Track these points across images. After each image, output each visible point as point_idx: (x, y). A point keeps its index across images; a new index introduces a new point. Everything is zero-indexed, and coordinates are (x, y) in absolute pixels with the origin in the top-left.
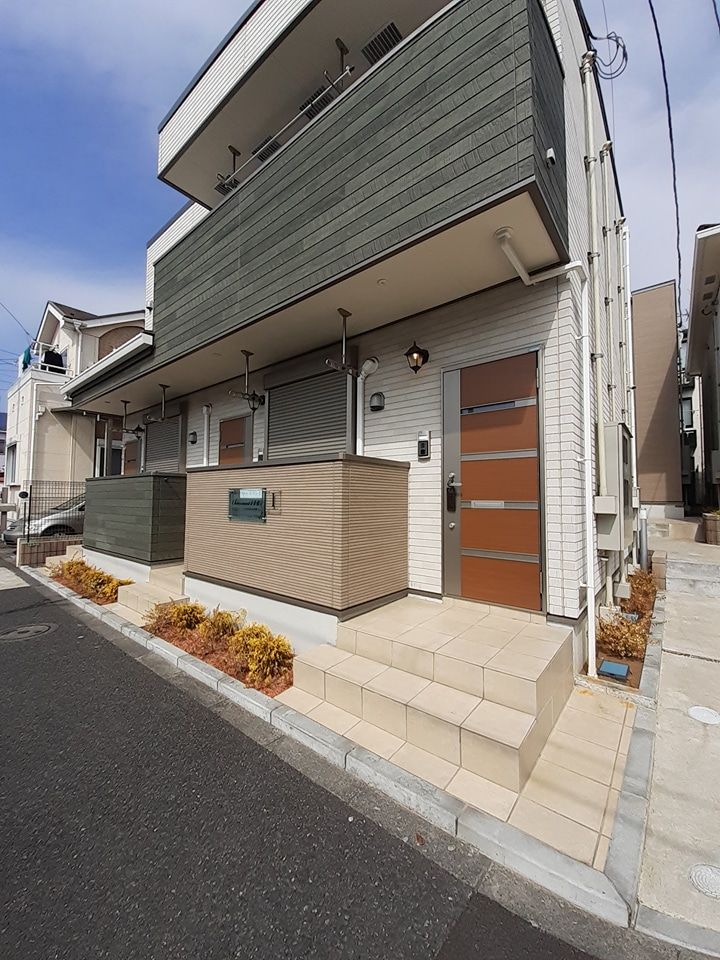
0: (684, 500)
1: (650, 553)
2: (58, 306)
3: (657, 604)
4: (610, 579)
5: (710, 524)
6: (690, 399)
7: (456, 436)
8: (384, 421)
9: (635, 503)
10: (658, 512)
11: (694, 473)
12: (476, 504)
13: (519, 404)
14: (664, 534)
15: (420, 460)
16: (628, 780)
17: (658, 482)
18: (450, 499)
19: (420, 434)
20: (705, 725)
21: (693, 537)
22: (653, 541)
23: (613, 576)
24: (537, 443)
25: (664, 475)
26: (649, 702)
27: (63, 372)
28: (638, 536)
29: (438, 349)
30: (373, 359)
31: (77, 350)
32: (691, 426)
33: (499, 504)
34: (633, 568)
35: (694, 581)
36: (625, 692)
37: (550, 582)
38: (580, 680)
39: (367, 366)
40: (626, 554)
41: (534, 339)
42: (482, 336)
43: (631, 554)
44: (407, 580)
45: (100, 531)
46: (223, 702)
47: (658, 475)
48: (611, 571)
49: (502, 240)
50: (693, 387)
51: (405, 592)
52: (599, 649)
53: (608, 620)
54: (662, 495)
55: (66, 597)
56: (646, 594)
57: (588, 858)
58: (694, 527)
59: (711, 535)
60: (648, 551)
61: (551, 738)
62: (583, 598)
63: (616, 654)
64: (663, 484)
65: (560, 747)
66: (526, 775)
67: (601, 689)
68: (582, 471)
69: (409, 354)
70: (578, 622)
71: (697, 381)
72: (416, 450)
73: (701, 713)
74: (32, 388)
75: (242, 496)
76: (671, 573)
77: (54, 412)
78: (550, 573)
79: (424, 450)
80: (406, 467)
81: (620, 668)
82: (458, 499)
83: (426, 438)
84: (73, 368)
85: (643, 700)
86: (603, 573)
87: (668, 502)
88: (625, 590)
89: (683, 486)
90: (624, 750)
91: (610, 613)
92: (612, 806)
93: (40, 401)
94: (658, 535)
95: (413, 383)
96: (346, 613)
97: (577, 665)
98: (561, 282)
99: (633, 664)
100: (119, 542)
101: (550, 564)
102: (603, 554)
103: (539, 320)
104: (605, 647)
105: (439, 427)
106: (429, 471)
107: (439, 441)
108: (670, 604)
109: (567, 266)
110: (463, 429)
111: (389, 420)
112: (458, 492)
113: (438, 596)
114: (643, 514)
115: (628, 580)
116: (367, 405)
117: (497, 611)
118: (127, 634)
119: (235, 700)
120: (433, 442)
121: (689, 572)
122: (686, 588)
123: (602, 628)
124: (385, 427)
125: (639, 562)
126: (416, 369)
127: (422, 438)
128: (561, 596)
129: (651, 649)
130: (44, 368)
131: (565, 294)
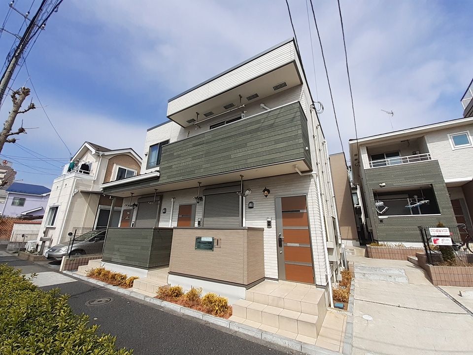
0: (359, 238)
1: (348, 262)
2: (91, 144)
3: (352, 283)
4: (334, 272)
5: (369, 249)
6: (356, 193)
7: (281, 220)
8: (253, 212)
9: (340, 242)
10: (350, 243)
11: (362, 225)
12: (289, 244)
13: (301, 211)
14: (353, 253)
15: (268, 228)
16: (347, 334)
17: (348, 231)
18: (280, 242)
19: (268, 218)
20: (367, 320)
21: (364, 255)
22: (348, 257)
23: (335, 271)
24: (308, 224)
25: (350, 227)
26: (351, 315)
27: (89, 173)
28: (342, 255)
29: (273, 190)
30: (249, 190)
31: (98, 164)
32: (358, 204)
33: (297, 245)
34: (342, 268)
35: (364, 274)
36: (343, 312)
37: (316, 273)
38: (329, 309)
39: (247, 192)
40: (339, 263)
41: (304, 192)
42: (288, 188)
43: (341, 263)
44: (264, 273)
45: (116, 253)
46: (207, 323)
47: (348, 227)
48: (335, 270)
49: (295, 167)
50: (357, 189)
51: (264, 278)
52: (333, 299)
53: (335, 288)
54: (350, 236)
55: (103, 286)
56: (347, 279)
57: (338, 351)
58: (364, 250)
59: (370, 254)
60: (347, 261)
61: (323, 325)
62: (327, 280)
63: (339, 300)
64: (350, 231)
65: (326, 328)
66: (318, 335)
67: (335, 311)
68: (322, 234)
69: (264, 191)
70: (326, 287)
71: (358, 187)
72: (266, 224)
73: (366, 317)
74: (74, 180)
75: (202, 240)
76: (356, 270)
77: (82, 192)
78: (316, 270)
79: (269, 224)
80: (262, 230)
81: (341, 305)
82: (283, 242)
83: (270, 220)
84: (94, 172)
85: (349, 314)
86: (332, 271)
87: (353, 239)
88: (340, 277)
89: (358, 232)
90: (344, 327)
91: (336, 286)
92: (342, 340)
93: (76, 187)
94: (351, 254)
95: (264, 200)
96: (248, 286)
97: (327, 305)
98: (311, 176)
99: (345, 304)
100: (127, 258)
101: (315, 266)
102: (331, 263)
103: (305, 186)
104: (335, 299)
105: (274, 216)
106: (271, 232)
107: (275, 221)
108: (357, 283)
109: (312, 173)
110: (283, 218)
111: (256, 212)
112: (282, 240)
113: (277, 280)
114: (343, 246)
115: (341, 273)
116: (247, 206)
117: (299, 284)
118: (148, 301)
119: (212, 322)
120: (272, 221)
121: (362, 270)
122: (362, 276)
123: (334, 291)
124: (254, 214)
125: (344, 266)
126: (266, 196)
127: (268, 220)
128: (320, 279)
129: (350, 299)
130: (81, 172)
131: (312, 180)
